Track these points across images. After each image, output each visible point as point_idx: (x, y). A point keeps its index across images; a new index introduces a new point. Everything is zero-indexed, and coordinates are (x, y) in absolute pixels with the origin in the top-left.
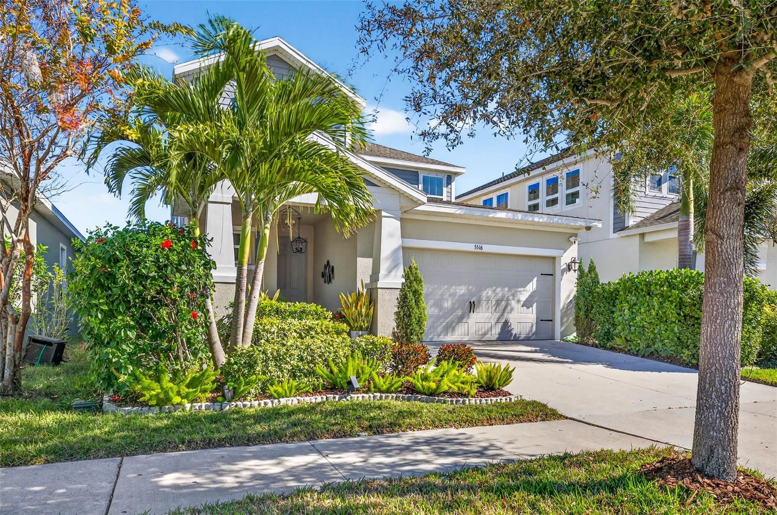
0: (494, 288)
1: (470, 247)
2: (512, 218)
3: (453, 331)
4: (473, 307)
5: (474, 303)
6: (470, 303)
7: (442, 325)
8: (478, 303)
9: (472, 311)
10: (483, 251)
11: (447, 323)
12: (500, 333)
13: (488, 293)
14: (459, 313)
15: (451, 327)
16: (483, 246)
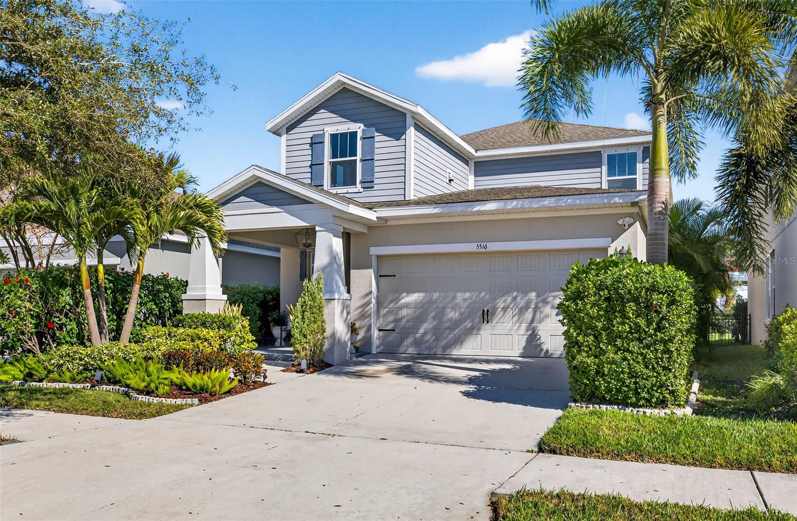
0: (514, 294)
1: (472, 247)
3: (462, 343)
4: (486, 316)
5: (488, 311)
6: (484, 311)
7: (450, 337)
8: (494, 313)
9: (485, 322)
10: (488, 250)
11: (455, 335)
12: (525, 348)
13: (505, 301)
14: (468, 324)
15: (459, 341)
16: (489, 244)
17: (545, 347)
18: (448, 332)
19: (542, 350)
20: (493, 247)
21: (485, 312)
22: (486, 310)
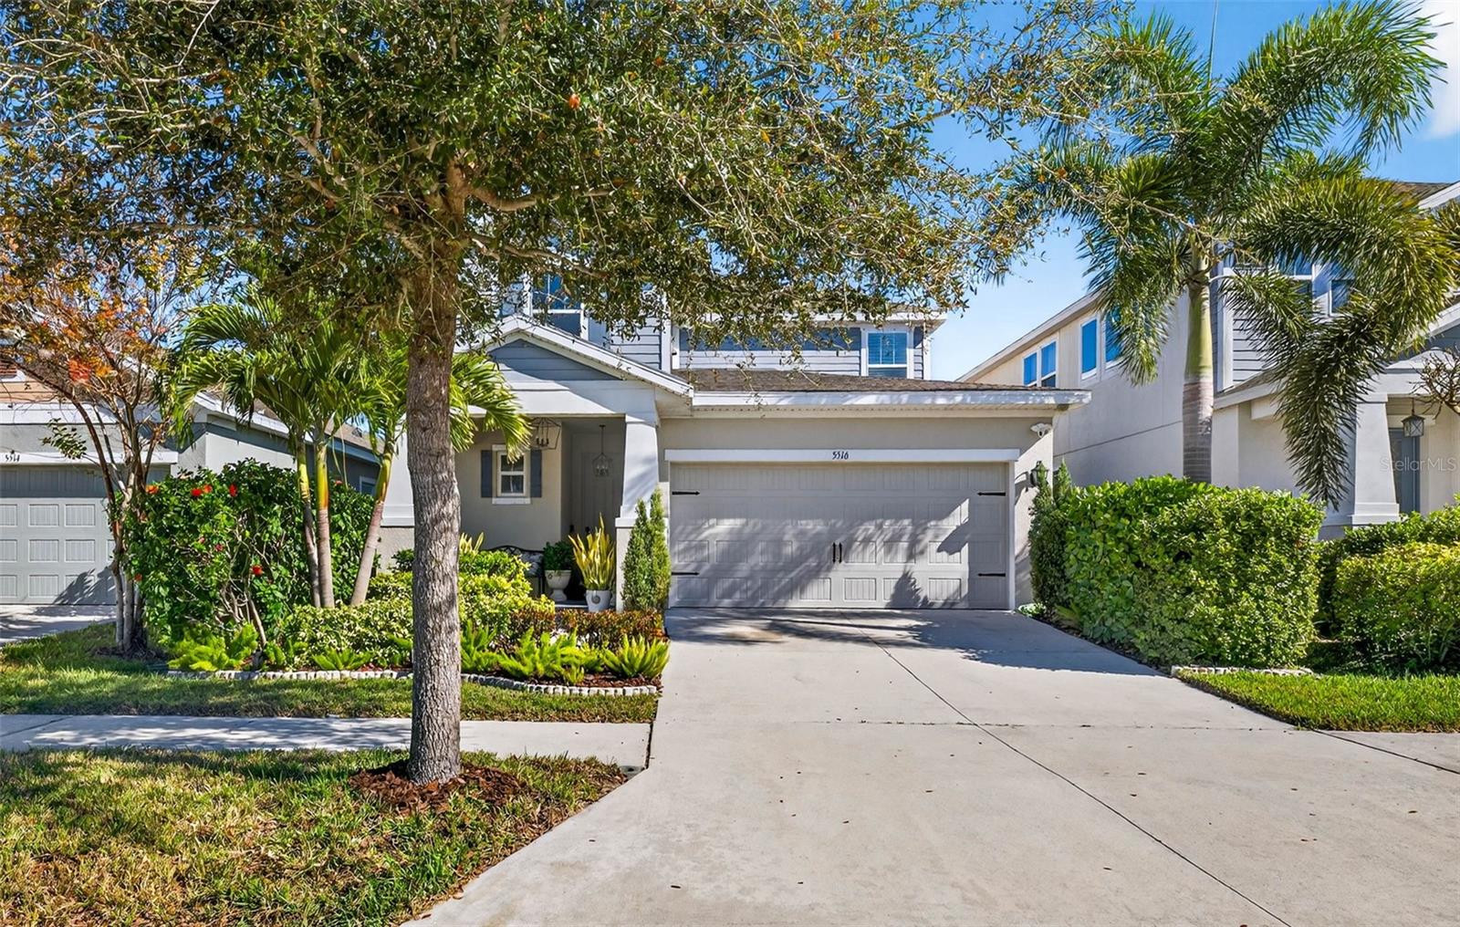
0: (879, 521)
1: (825, 456)
2: (888, 402)
3: (802, 591)
4: (839, 553)
5: (840, 545)
6: (834, 545)
7: (783, 583)
8: (850, 546)
9: (837, 560)
10: (849, 460)
11: (792, 579)
12: (893, 596)
13: (867, 530)
14: (812, 563)
15: (798, 586)
16: (850, 452)
17: (922, 595)
18: (780, 575)
19: (918, 598)
20: (855, 456)
21: (837, 547)
22: (837, 544)
